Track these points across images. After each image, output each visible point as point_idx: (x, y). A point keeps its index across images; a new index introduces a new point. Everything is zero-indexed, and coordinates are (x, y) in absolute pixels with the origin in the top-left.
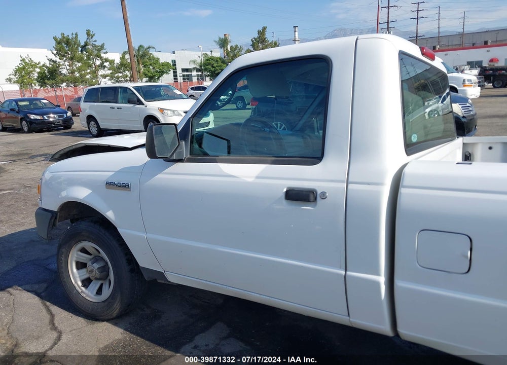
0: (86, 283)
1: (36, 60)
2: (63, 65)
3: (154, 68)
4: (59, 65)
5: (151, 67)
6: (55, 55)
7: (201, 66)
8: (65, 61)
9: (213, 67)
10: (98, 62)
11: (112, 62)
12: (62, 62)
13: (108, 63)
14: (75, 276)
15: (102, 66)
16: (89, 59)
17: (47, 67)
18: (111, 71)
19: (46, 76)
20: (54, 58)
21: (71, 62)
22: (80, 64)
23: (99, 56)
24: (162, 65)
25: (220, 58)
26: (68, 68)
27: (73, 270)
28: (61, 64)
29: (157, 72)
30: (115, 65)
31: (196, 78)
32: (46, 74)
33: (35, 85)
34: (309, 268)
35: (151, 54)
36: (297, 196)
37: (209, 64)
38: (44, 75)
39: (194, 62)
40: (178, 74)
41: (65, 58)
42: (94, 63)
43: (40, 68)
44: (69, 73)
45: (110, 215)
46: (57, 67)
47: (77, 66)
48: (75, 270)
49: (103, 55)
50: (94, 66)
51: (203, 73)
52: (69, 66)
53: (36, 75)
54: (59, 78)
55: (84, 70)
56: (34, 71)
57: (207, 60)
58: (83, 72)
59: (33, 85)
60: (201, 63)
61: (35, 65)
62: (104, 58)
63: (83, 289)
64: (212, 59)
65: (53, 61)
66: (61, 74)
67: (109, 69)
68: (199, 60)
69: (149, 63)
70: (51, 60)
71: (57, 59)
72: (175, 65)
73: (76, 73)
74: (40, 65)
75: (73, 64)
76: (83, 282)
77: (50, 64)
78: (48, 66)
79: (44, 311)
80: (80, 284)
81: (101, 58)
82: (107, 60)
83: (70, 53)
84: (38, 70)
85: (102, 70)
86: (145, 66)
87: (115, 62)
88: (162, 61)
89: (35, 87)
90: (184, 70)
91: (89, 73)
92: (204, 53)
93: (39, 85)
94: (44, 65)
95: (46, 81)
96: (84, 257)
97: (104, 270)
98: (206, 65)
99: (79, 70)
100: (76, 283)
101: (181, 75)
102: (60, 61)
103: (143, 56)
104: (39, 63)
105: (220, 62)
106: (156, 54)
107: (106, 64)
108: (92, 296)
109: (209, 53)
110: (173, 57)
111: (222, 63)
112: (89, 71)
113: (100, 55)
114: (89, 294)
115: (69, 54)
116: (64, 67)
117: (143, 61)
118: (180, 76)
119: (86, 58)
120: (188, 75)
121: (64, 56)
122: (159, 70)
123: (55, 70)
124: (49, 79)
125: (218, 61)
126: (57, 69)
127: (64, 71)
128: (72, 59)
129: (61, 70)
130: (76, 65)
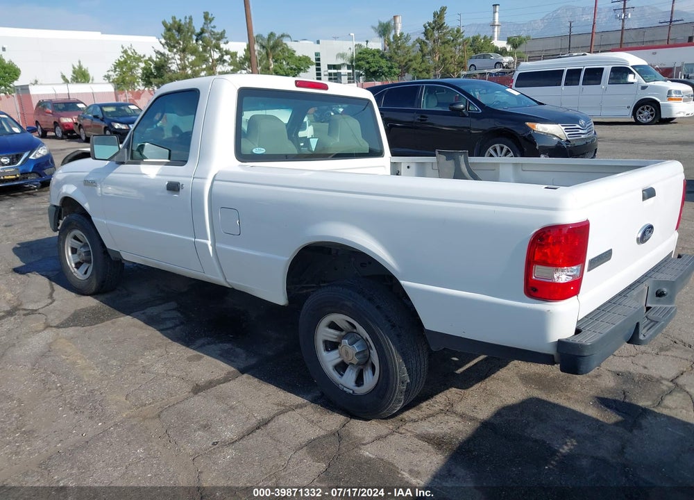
0: (78, 265)
1: (140, 52)
2: (173, 58)
3: (288, 64)
4: (168, 59)
5: (284, 63)
6: (163, 45)
7: (352, 62)
8: (175, 54)
9: (368, 63)
10: (216, 55)
11: (234, 55)
12: (171, 55)
13: (229, 56)
14: (70, 260)
15: (221, 60)
16: (205, 50)
17: (152, 61)
18: (232, 68)
19: (152, 73)
20: (162, 50)
21: (182, 55)
22: (194, 58)
23: (217, 47)
24: (300, 60)
25: (378, 51)
26: (179, 62)
27: (69, 253)
28: (170, 57)
29: (291, 69)
30: (238, 59)
31: (347, 77)
32: (151, 70)
33: (138, 84)
34: (171, 237)
35: (285, 44)
36: (174, 187)
37: (363, 59)
38: (149, 71)
39: (342, 56)
40: (322, 72)
41: (175, 50)
42: (211, 56)
43: (146, 62)
44: (180, 70)
45: (86, 206)
46: (165, 61)
47: (190, 60)
48: (70, 254)
49: (222, 46)
50: (211, 61)
51: (353, 71)
52: (181, 60)
53: (140, 71)
54: (166, 76)
55: (198, 66)
56: (138, 66)
57: (360, 53)
58: (197, 68)
59: (136, 84)
60: (353, 57)
61: (139, 59)
62: (224, 50)
63: (75, 269)
64: (367, 52)
65: (161, 53)
66: (170, 71)
67: (230, 65)
68: (349, 54)
69: (282, 57)
70: (158, 52)
71: (166, 51)
72: (318, 59)
73: (188, 69)
74: (145, 59)
75: (185, 57)
76: (76, 264)
77: (157, 57)
78: (155, 60)
79: (49, 287)
80: (73, 265)
81: (220, 50)
82: (227, 53)
83: (182, 43)
84: (142, 65)
85: (221, 66)
86: (276, 61)
87: (238, 55)
88: (298, 54)
89: (138, 87)
90: (330, 67)
91: (204, 70)
92: (357, 43)
93: (143, 85)
94: (150, 59)
95: (152, 80)
96: (77, 244)
97: (88, 253)
98: (358, 59)
99: (193, 64)
100: (71, 264)
101: (327, 73)
102: (170, 53)
103: (274, 47)
104: (144, 56)
105: (377, 56)
106: (291, 45)
107: (227, 58)
108: (81, 275)
109: (364, 44)
110: (317, 48)
111: (380, 57)
112: (204, 66)
113: (219, 45)
114: (79, 274)
115: (180, 44)
116: (173, 61)
117: (274, 54)
118: (325, 75)
119: (201, 49)
120: (335, 74)
121: (175, 47)
122: (294, 67)
123: (163, 66)
124: (155, 77)
125: (374, 55)
126: (165, 64)
127: (174, 67)
128: (183, 51)
129: (170, 66)
130: (188, 59)
